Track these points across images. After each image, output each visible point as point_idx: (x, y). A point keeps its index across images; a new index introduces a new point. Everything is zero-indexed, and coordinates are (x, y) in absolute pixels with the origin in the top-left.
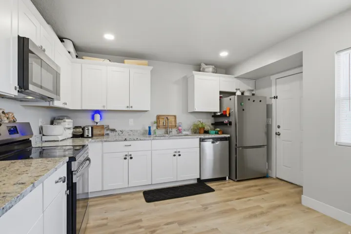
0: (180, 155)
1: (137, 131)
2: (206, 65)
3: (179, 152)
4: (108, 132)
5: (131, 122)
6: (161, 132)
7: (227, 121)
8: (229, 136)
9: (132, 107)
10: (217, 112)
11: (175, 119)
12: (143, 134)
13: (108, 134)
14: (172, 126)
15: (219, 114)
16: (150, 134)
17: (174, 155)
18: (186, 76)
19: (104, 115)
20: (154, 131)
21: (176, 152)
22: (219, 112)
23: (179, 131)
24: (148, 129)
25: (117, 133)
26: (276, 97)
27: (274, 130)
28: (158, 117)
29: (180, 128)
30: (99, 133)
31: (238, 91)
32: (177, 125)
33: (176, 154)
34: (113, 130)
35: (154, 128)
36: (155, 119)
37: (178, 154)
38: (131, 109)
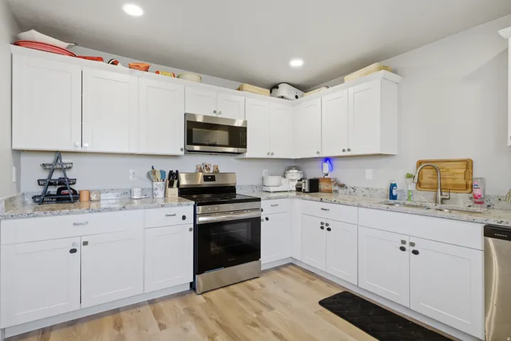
1: (377, 190)
4: (336, 188)
5: (369, 173)
9: (349, 150)
11: (467, 168)
13: (336, 191)
19: (335, 163)
25: (348, 191)
29: (476, 192)
30: (326, 188)
33: (406, 247)
34: (342, 186)
37: (412, 249)
38: (347, 153)
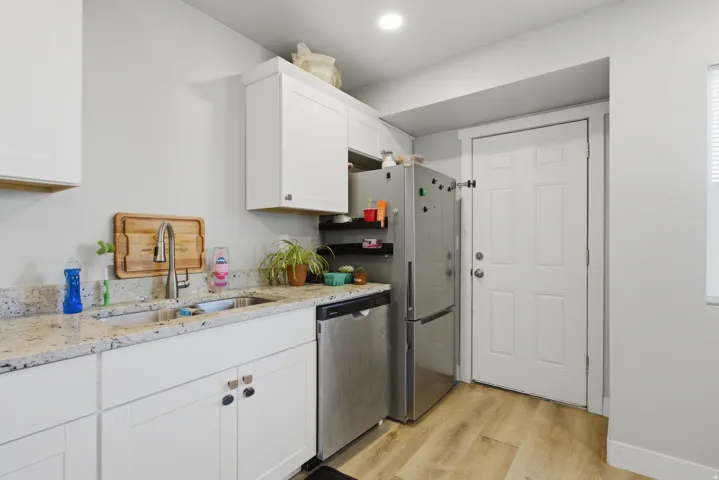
0: (249, 393)
2: (313, 51)
3: (247, 379)
6: (133, 290)
7: (374, 242)
8: (387, 287)
10: (338, 215)
11: (200, 232)
12: (30, 311)
14: (184, 261)
15: (346, 219)
16: (73, 305)
17: (228, 400)
18: (239, 77)
20: (98, 287)
21: (233, 385)
22: (346, 215)
23: (218, 281)
24: (60, 282)
26: (471, 184)
27: (468, 263)
28: (120, 225)
29: (222, 269)
31: (389, 158)
32: (208, 256)
33: (233, 393)
35: (95, 274)
36: (102, 232)
37: (243, 387)
